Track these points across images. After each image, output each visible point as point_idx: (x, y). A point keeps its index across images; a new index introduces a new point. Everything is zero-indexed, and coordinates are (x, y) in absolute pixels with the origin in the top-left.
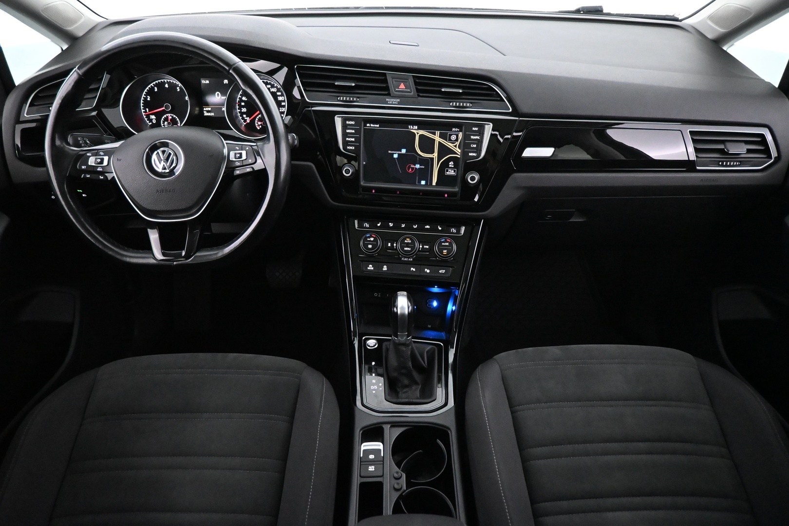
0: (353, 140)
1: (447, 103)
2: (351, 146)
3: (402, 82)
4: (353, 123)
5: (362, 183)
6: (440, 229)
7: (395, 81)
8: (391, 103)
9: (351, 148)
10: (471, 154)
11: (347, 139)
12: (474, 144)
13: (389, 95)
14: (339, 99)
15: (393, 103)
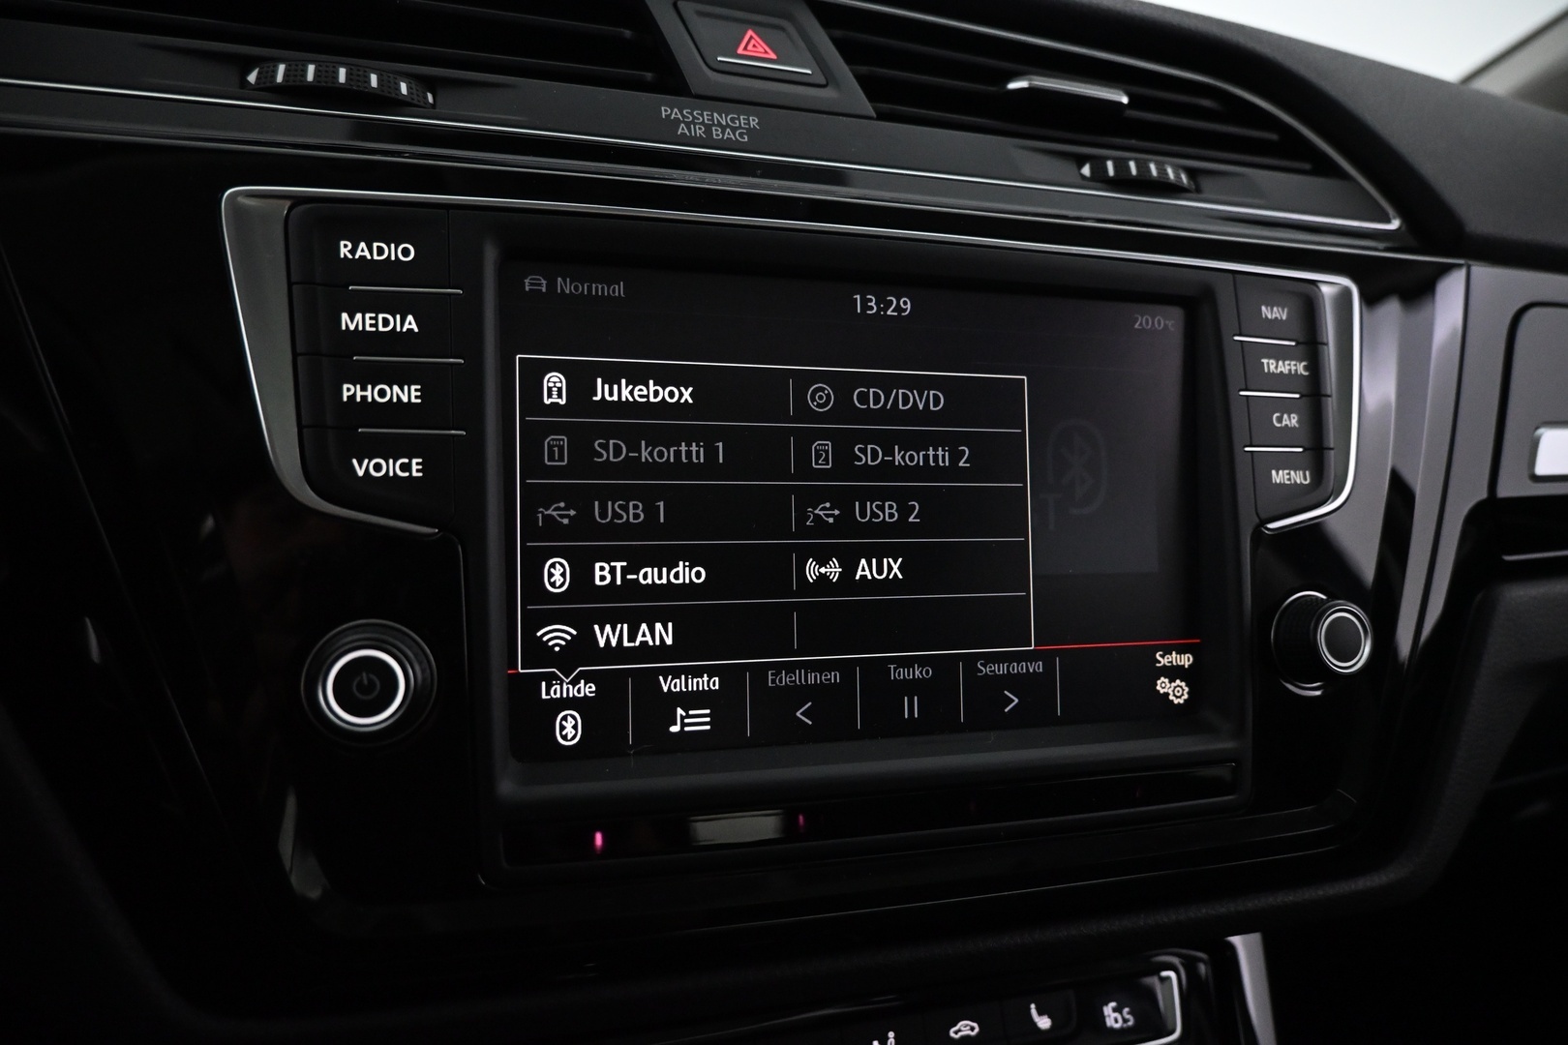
0: (410, 394)
1: (1064, 168)
2: (390, 449)
3: (754, 24)
4: (402, 252)
5: (507, 787)
6: (1044, 1023)
7: (701, 14)
8: (700, 132)
9: (393, 468)
10: (1279, 477)
11: (348, 390)
12: (1285, 406)
13: (671, 81)
14: (252, 78)
15: (716, 133)
